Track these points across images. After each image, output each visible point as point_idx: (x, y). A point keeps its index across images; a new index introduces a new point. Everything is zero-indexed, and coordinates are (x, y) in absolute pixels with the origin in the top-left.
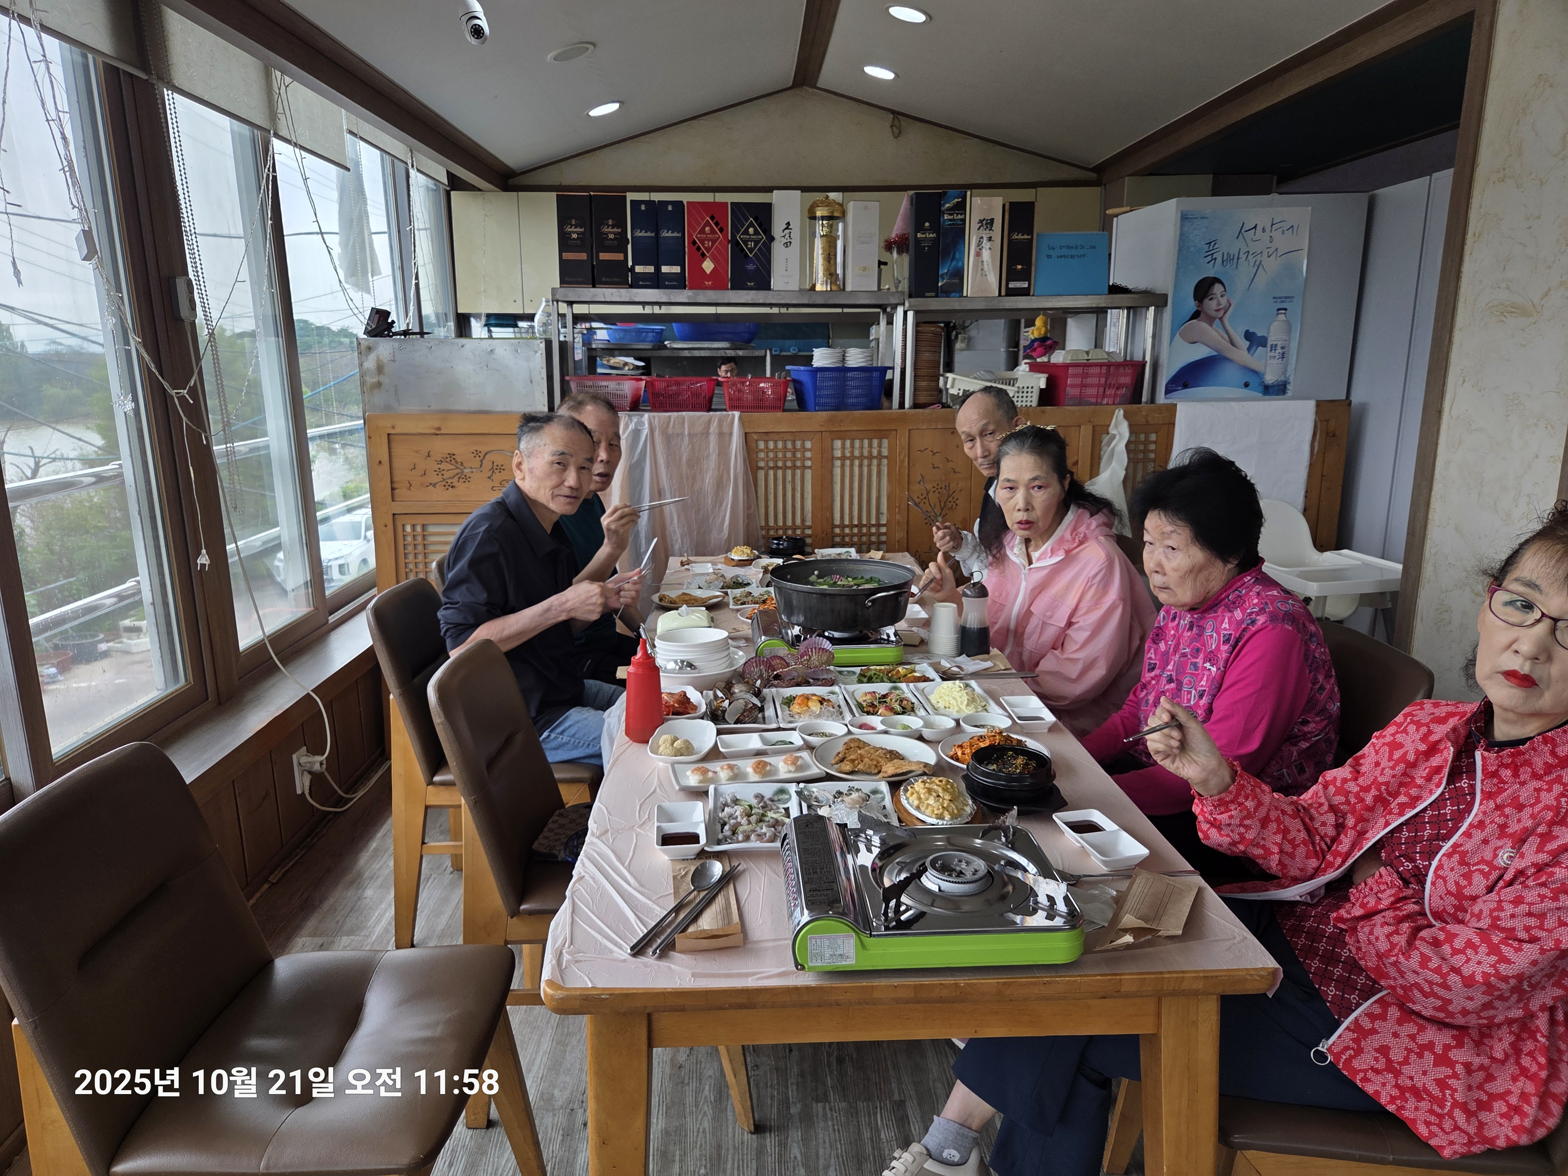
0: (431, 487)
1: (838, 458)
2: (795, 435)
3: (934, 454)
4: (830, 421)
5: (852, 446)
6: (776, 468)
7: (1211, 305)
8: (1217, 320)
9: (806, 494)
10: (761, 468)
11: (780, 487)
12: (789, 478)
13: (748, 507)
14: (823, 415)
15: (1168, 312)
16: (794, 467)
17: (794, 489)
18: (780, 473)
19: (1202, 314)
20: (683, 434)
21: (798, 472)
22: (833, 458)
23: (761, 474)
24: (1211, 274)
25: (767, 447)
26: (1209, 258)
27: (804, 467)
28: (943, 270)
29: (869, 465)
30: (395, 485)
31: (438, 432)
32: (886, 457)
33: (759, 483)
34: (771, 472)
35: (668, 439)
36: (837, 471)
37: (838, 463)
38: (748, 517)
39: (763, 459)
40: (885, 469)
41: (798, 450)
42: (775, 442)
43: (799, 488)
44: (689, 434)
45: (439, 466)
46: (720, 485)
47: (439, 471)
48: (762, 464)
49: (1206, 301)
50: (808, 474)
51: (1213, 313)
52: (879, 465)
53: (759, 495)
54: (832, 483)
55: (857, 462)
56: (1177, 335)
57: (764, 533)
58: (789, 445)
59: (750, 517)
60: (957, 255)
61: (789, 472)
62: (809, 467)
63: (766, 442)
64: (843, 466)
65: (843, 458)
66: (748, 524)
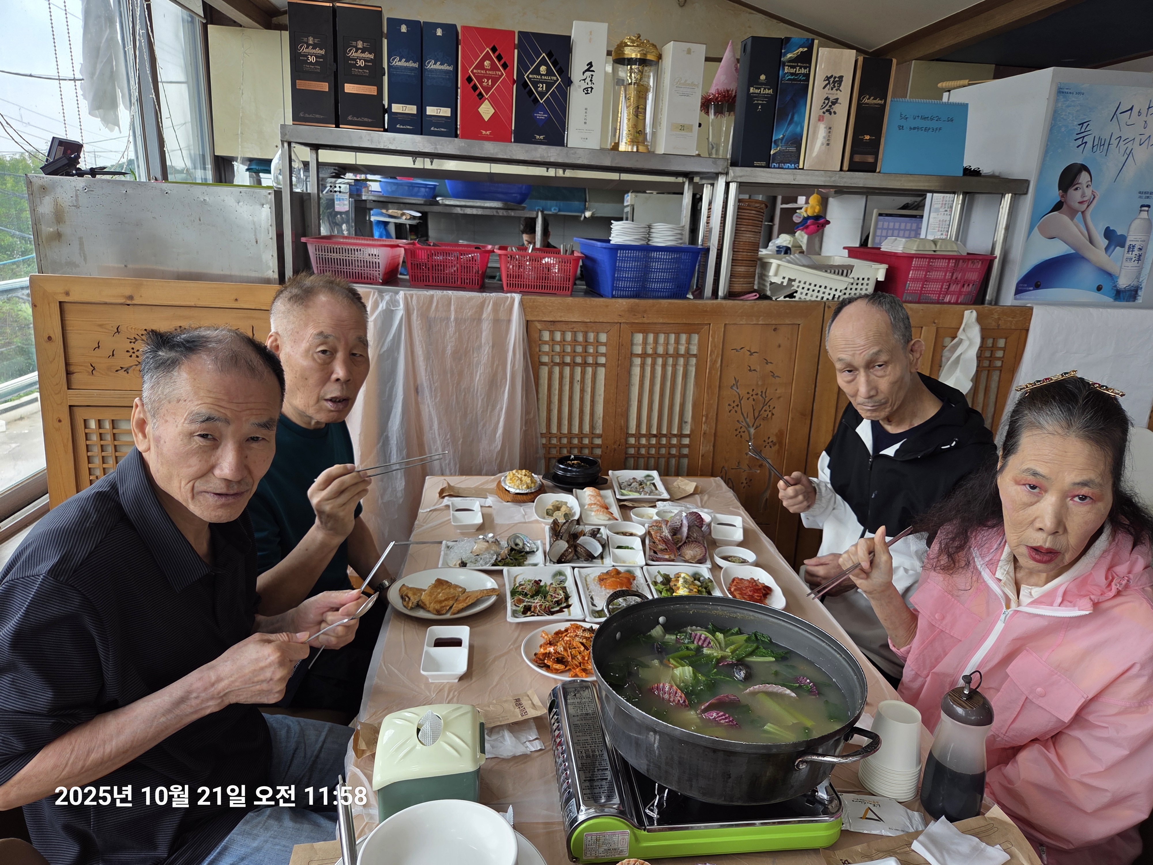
0: (122, 373)
1: (638, 355)
2: (587, 326)
3: (751, 354)
4: (632, 310)
5: (656, 341)
6: (562, 364)
7: (1075, 196)
8: (1080, 213)
9: (597, 397)
10: (545, 364)
11: (567, 388)
12: (578, 377)
13: (527, 410)
14: (624, 303)
15: (1027, 202)
16: (584, 364)
17: (582, 391)
18: (567, 370)
19: (1065, 206)
20: (448, 319)
21: (589, 370)
22: (632, 355)
23: (544, 371)
24: (1079, 161)
25: (553, 340)
26: (1079, 142)
27: (596, 365)
28: (778, 135)
29: (675, 366)
30: (72, 368)
31: (129, 302)
32: (695, 356)
33: (541, 382)
34: (557, 369)
35: (429, 324)
36: (636, 371)
37: (638, 361)
38: (526, 423)
39: (547, 354)
40: (692, 370)
41: (591, 344)
42: (563, 333)
43: (589, 390)
44: (456, 319)
45: (133, 345)
46: (493, 384)
47: (132, 352)
48: (545, 359)
49: (1071, 191)
50: (602, 372)
51: (1076, 206)
52: (686, 365)
53: (540, 396)
54: (628, 385)
55: (660, 361)
56: (1036, 228)
57: (544, 441)
58: (580, 338)
59: (528, 423)
60: (796, 118)
61: (578, 370)
62: (603, 365)
63: (552, 333)
64: (643, 366)
65: (644, 355)
66: (525, 431)
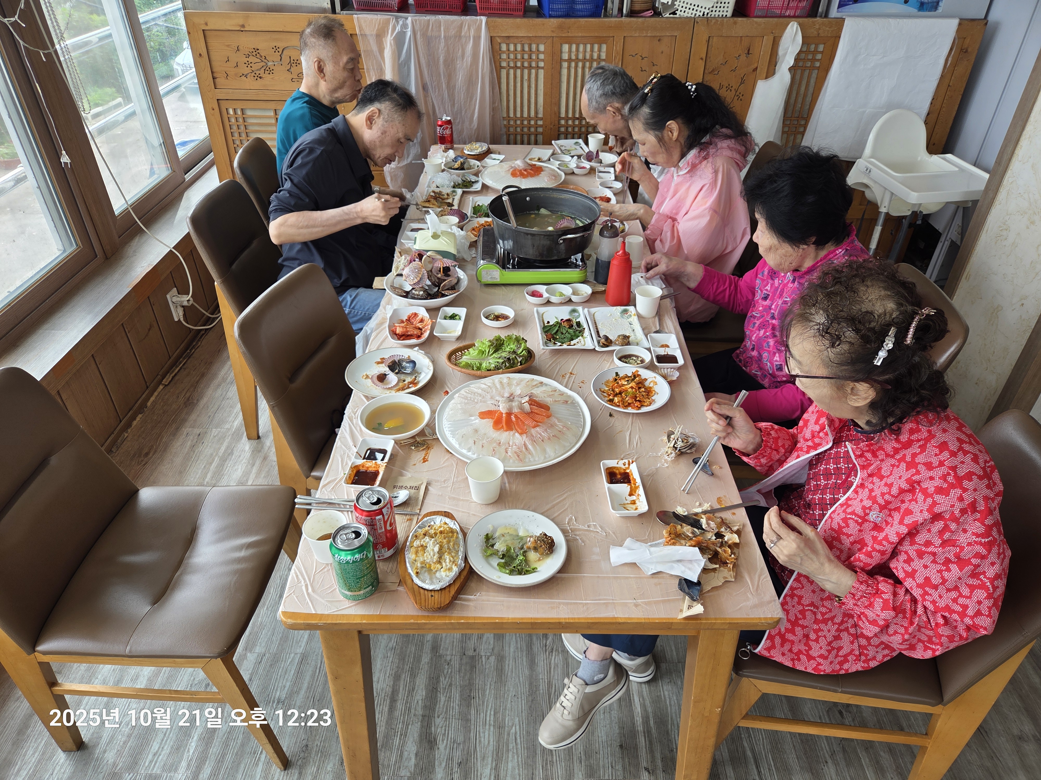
1: (566, 61)
2: (531, 40)
3: (644, 59)
4: (560, 27)
5: (577, 50)
6: (516, 67)
9: (539, 91)
10: (504, 68)
11: (519, 85)
12: (526, 77)
13: (493, 101)
14: (555, 22)
16: (530, 67)
17: (529, 87)
18: (519, 71)
20: (440, 36)
22: (562, 60)
23: (504, 72)
25: (508, 50)
27: (538, 67)
30: (215, 75)
31: (243, 29)
33: (502, 80)
34: (512, 71)
35: (428, 41)
36: (565, 72)
37: (565, 65)
38: (493, 110)
39: (505, 60)
41: (534, 52)
42: (515, 45)
43: (533, 86)
44: (445, 37)
45: (248, 59)
46: (471, 82)
47: (248, 64)
48: (504, 64)
50: (541, 72)
53: (502, 91)
54: (560, 82)
55: (580, 65)
57: (505, 123)
58: (527, 48)
59: (494, 110)
61: (526, 71)
62: (542, 68)
63: (508, 45)
64: (569, 68)
65: (570, 60)
66: (493, 116)
